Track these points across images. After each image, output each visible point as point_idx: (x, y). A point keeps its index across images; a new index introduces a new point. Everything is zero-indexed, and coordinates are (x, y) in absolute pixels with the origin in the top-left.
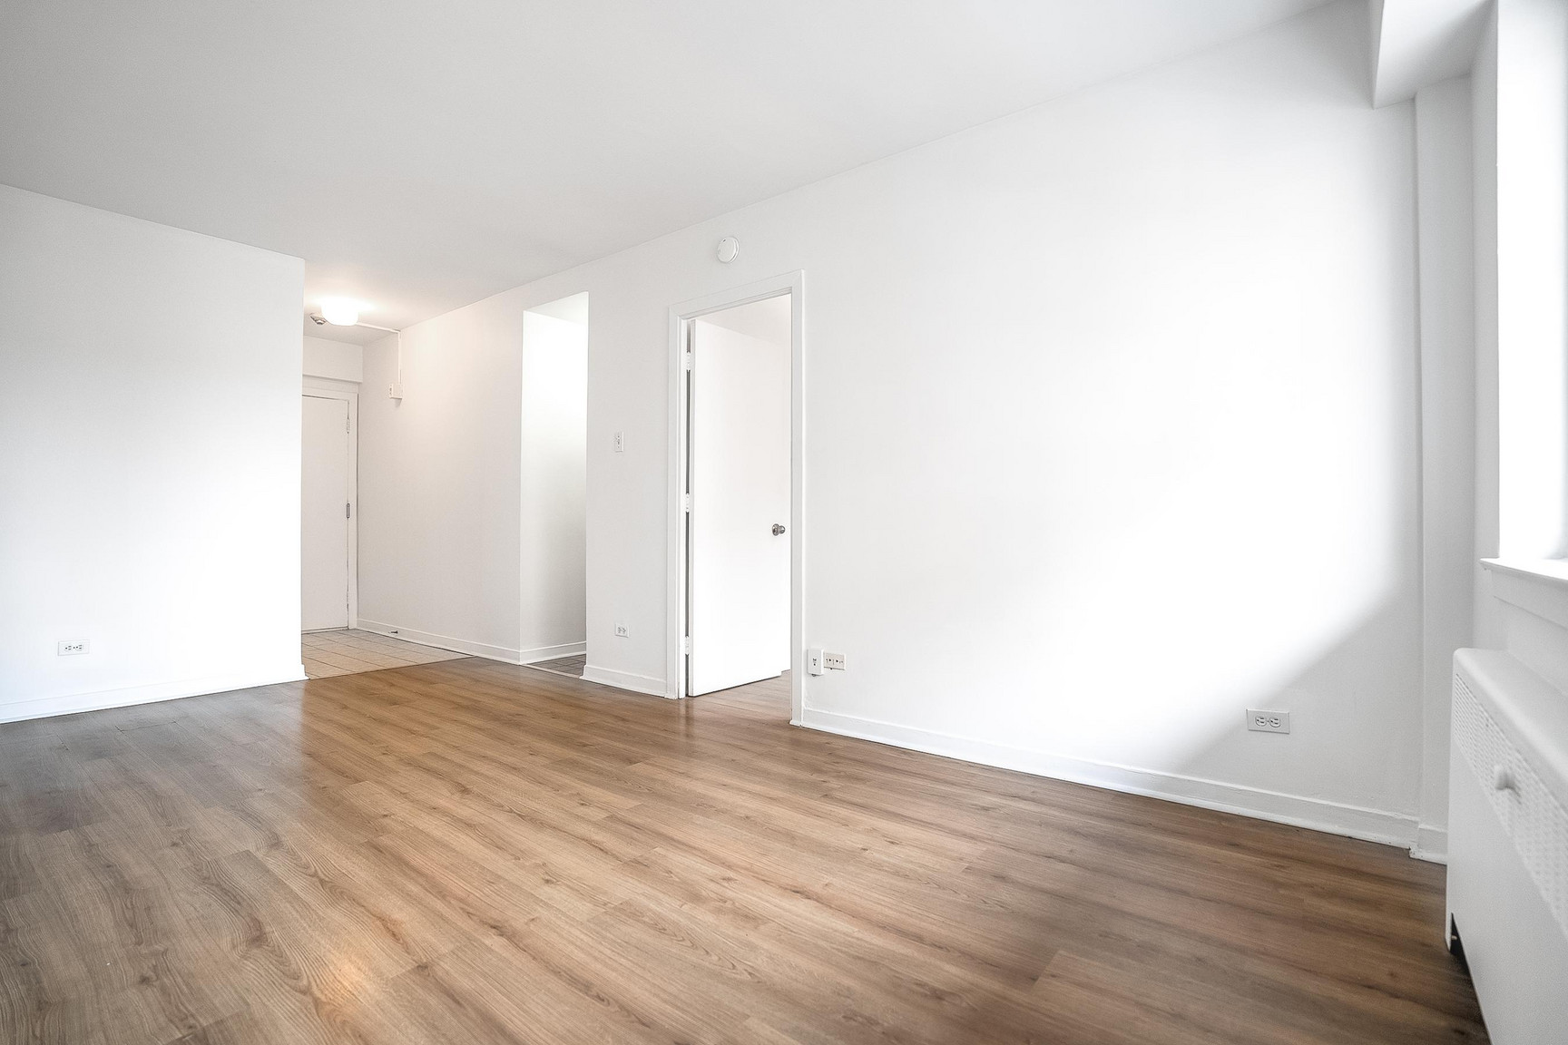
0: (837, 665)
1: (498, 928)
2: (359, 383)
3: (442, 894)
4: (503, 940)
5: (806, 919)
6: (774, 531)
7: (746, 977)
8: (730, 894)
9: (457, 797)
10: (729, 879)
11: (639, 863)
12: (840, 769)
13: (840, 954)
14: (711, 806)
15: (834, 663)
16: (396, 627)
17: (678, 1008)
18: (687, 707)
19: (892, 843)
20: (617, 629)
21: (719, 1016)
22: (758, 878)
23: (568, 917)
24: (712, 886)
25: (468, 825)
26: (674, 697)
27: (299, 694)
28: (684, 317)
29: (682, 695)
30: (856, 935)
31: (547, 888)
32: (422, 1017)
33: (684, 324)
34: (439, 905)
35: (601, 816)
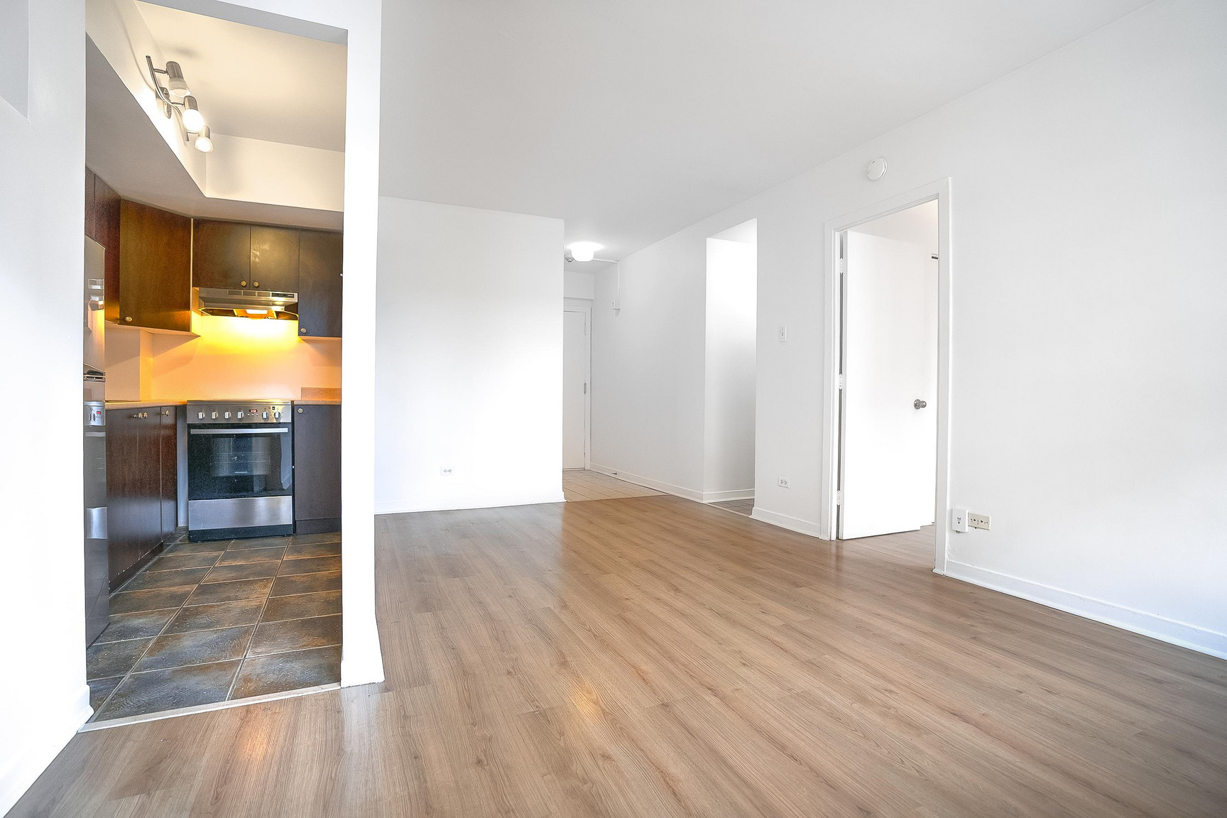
0: (981, 525)
1: (713, 690)
2: (592, 300)
3: (672, 660)
4: (716, 699)
5: (967, 740)
6: (916, 405)
7: (914, 772)
8: (892, 703)
9: (672, 593)
10: (890, 691)
11: (813, 664)
12: (987, 617)
13: (1003, 776)
14: (869, 630)
15: (978, 522)
16: (618, 471)
17: (857, 782)
18: (837, 547)
19: (1049, 692)
20: (780, 482)
21: (894, 797)
22: (916, 695)
23: (762, 693)
24: (876, 693)
25: (683, 615)
26: (827, 538)
27: (560, 511)
28: (836, 230)
29: (834, 538)
30: (1018, 764)
31: (744, 669)
32: (669, 738)
33: (837, 235)
34: (671, 666)
35: (779, 623)
